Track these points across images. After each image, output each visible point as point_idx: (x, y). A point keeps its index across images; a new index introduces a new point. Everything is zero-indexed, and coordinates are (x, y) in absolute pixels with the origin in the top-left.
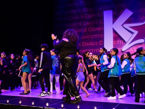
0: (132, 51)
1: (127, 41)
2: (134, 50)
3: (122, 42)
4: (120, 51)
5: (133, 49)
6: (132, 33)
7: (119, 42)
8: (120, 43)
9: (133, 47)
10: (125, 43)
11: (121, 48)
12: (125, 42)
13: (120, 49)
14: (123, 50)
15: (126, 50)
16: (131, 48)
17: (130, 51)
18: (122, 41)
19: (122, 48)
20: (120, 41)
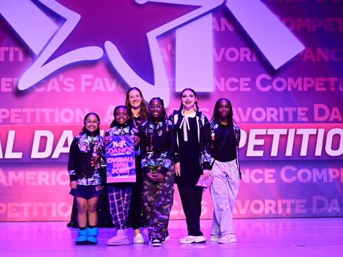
0: (58, 90)
1: (36, 52)
2: (65, 89)
3: (16, 53)
4: (10, 90)
5: (61, 85)
6: (59, 19)
7: (7, 53)
8: (11, 58)
9: (61, 77)
10: (30, 60)
11: (15, 79)
12: (28, 53)
13: (10, 80)
14: (22, 87)
15: (32, 88)
16: (54, 80)
17: (48, 90)
18: (17, 49)
19: (19, 76)
20: (12, 49)
